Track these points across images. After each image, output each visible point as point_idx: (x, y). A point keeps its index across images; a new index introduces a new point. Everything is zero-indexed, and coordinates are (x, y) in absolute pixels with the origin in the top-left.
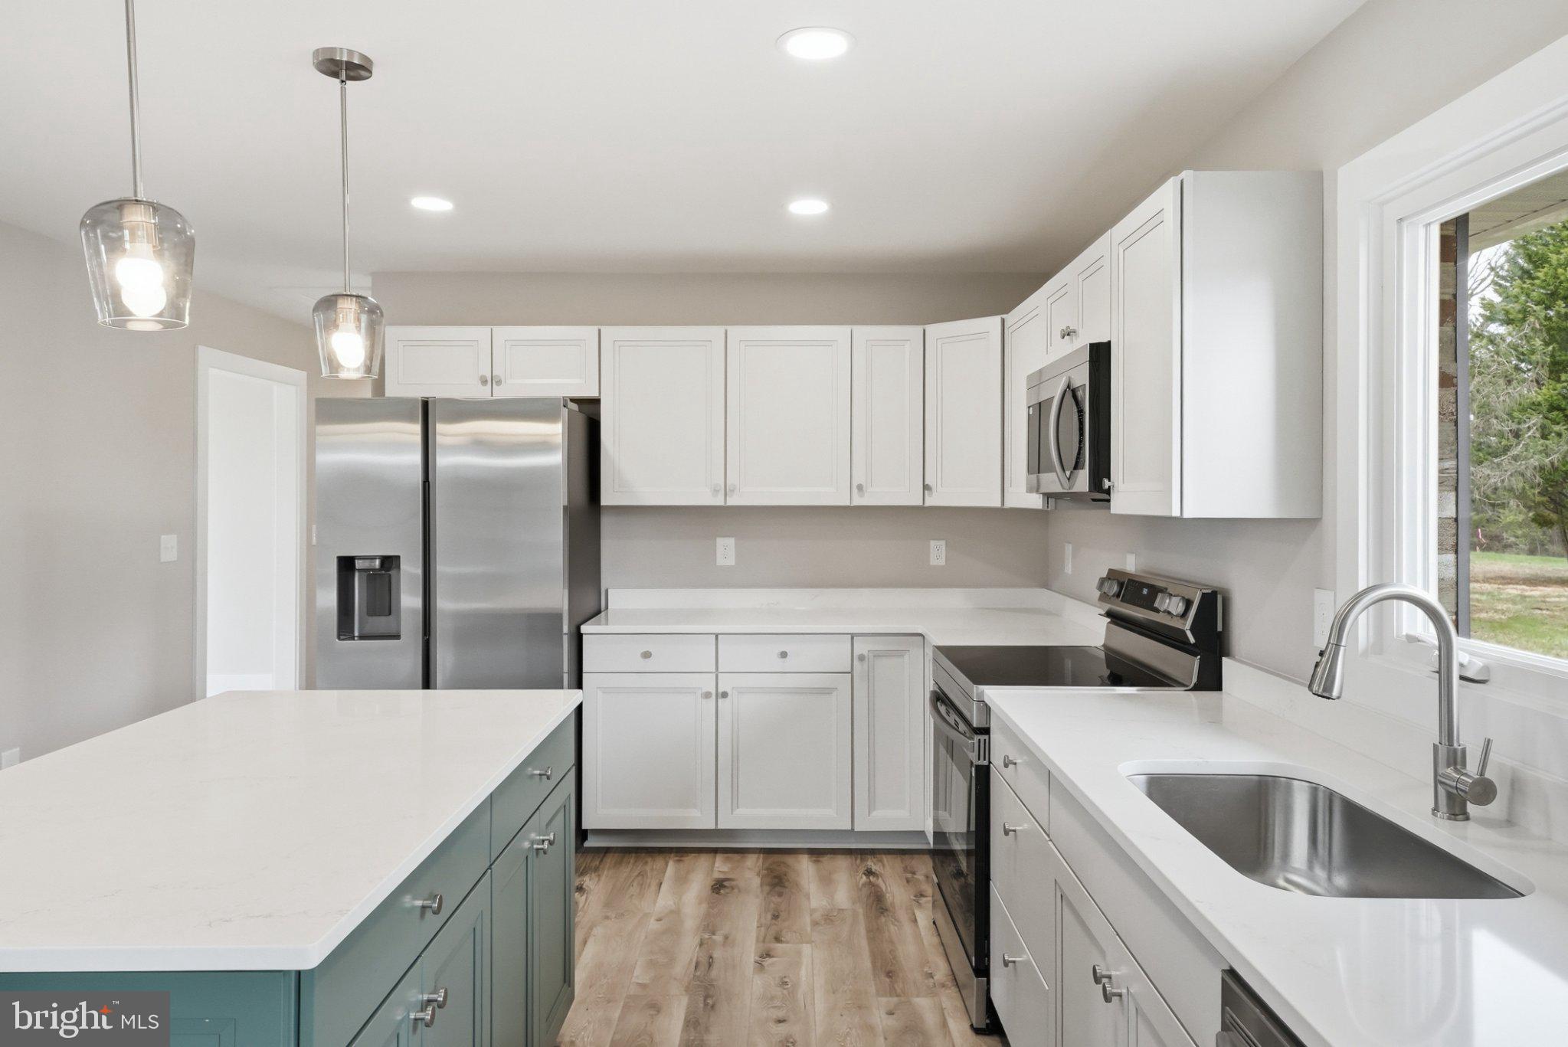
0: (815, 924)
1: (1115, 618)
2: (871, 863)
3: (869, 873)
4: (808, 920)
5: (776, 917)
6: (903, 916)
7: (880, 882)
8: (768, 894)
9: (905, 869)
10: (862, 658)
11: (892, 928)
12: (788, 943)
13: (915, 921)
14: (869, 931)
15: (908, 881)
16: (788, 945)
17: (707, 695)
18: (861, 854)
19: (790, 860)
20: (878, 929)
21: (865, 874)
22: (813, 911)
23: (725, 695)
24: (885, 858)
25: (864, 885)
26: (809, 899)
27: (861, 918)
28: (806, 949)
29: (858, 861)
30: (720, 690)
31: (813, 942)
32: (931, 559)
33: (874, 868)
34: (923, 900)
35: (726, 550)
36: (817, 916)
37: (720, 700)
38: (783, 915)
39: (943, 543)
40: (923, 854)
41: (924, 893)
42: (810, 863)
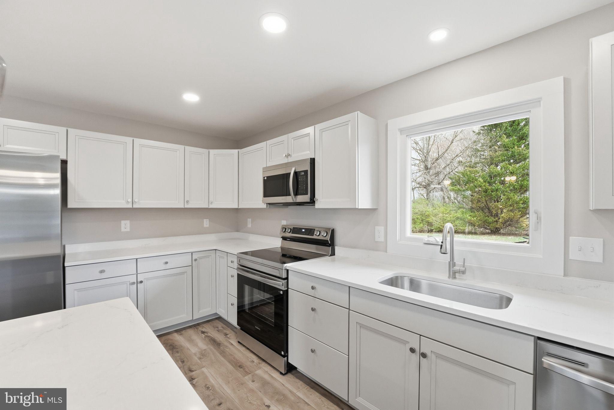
0: (200, 358)
1: (284, 238)
2: (200, 329)
3: (203, 332)
4: (196, 358)
5: (183, 362)
6: (226, 344)
7: (209, 334)
8: (172, 354)
9: (214, 327)
10: (196, 260)
11: (227, 350)
12: (196, 370)
13: (232, 344)
14: (221, 354)
15: (218, 331)
16: (196, 371)
17: (133, 283)
18: (195, 327)
19: (170, 337)
20: (223, 352)
21: (202, 333)
22: (195, 354)
23: (141, 282)
24: (204, 325)
25: (205, 337)
26: (189, 350)
27: (215, 351)
28: (205, 370)
29: (196, 330)
30: (139, 280)
31: (205, 366)
32: (204, 225)
33: (204, 330)
34: (228, 336)
35: (125, 225)
36: (198, 355)
37: (138, 285)
38: (185, 359)
39: (208, 220)
40: (215, 320)
41: (227, 333)
42: (179, 336)
